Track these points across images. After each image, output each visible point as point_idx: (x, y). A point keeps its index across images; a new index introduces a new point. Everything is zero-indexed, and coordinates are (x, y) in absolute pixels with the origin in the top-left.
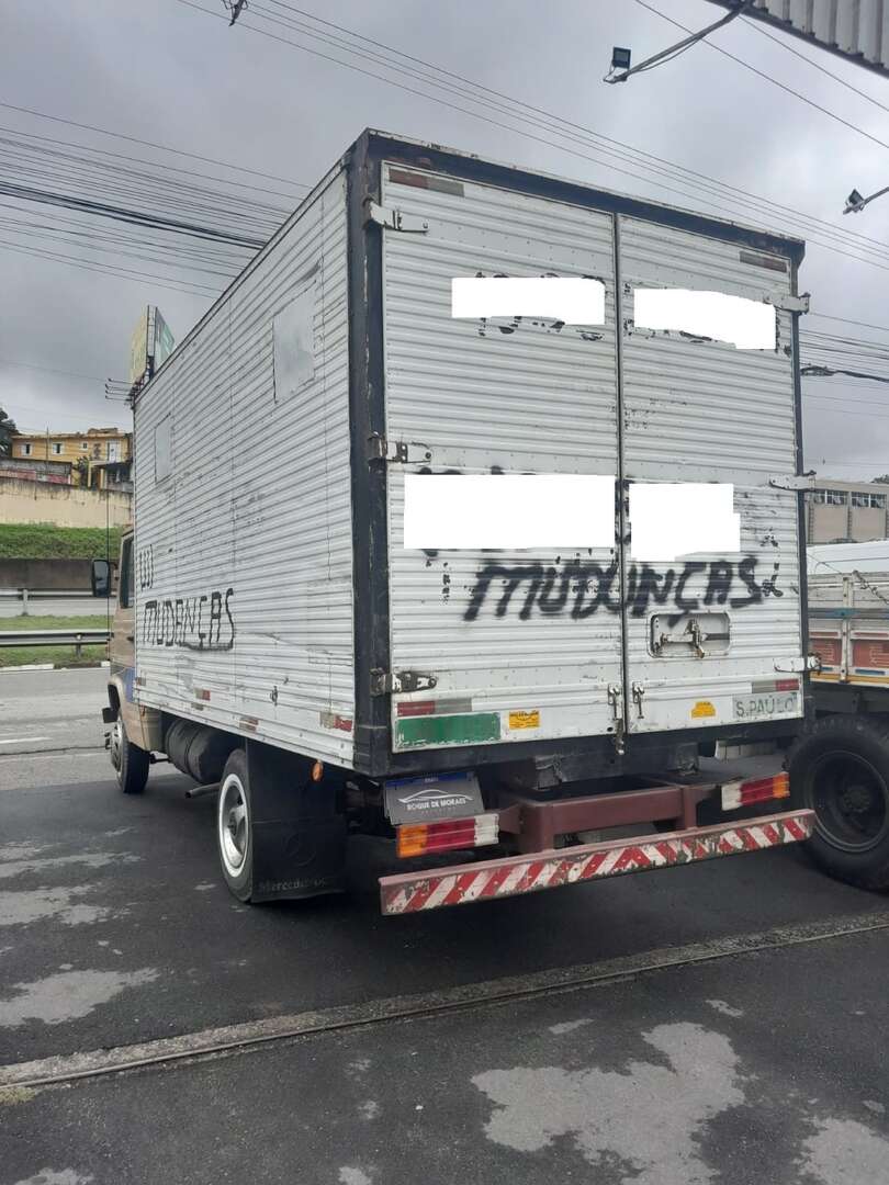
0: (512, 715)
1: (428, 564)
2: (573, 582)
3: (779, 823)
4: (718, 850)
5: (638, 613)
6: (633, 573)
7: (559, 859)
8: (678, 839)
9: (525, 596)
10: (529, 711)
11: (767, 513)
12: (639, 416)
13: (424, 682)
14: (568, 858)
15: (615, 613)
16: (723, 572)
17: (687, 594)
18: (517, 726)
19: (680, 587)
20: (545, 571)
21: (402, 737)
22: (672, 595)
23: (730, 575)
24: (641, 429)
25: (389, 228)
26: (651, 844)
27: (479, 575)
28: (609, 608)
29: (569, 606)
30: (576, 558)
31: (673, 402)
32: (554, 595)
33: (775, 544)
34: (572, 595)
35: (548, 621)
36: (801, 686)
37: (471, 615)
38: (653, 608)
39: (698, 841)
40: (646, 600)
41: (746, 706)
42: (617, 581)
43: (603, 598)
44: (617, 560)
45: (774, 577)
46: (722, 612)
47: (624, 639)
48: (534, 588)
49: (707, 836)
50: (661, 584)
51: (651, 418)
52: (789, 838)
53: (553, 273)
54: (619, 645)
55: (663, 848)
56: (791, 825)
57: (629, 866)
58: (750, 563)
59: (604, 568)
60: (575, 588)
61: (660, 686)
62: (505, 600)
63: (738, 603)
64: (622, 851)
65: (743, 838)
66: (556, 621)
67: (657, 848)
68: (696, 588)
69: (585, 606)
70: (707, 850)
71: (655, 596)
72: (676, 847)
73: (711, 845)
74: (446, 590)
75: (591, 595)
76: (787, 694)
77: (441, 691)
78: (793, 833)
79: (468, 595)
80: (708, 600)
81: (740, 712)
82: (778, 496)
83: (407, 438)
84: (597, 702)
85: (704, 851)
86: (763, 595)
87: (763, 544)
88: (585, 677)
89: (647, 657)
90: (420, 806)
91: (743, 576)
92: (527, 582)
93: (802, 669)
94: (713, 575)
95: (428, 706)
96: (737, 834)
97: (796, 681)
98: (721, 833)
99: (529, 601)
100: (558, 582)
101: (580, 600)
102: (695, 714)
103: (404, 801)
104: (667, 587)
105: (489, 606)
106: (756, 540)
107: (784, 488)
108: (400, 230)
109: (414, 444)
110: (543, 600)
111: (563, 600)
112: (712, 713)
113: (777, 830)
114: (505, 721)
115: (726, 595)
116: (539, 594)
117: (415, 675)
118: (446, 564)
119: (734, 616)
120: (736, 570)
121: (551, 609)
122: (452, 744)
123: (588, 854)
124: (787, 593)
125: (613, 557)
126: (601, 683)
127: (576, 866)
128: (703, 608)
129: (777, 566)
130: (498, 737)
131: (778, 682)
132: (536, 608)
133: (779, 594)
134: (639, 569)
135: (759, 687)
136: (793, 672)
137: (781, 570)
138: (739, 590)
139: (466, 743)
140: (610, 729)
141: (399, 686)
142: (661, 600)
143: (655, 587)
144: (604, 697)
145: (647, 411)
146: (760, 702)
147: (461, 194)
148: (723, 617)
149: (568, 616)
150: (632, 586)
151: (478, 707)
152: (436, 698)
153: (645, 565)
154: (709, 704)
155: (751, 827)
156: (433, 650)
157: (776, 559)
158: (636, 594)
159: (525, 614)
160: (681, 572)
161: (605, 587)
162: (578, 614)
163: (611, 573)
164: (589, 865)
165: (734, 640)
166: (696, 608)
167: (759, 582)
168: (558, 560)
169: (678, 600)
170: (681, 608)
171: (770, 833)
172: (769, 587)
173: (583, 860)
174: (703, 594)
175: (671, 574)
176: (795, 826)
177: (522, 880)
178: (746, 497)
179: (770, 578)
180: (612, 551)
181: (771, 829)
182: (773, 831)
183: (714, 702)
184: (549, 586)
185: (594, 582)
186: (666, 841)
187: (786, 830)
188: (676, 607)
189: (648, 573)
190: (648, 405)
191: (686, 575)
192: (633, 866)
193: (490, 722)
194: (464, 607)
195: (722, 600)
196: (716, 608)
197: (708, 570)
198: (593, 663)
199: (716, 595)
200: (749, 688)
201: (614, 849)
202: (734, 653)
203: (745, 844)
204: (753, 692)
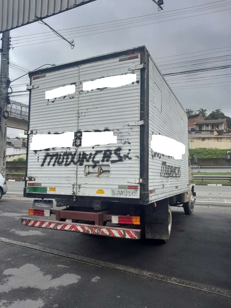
0: (50, 188)
1: (35, 154)
2: (65, 157)
3: (124, 231)
4: (100, 233)
5: (81, 164)
6: (80, 154)
7: (55, 223)
8: (87, 226)
9: (54, 161)
10: (53, 187)
11: (125, 134)
12: (83, 114)
13: (33, 179)
14: (57, 223)
15: (75, 165)
16: (108, 153)
17: (95, 159)
18: (51, 190)
19: (94, 157)
20: (59, 155)
21: (28, 190)
22: (91, 160)
23: (111, 154)
24: (84, 117)
25: (32, 89)
26: (79, 225)
27: (45, 156)
28: (74, 163)
29: (64, 163)
30: (66, 151)
32: (61, 160)
33: (129, 143)
34: (65, 160)
35: (59, 167)
36: (139, 188)
37: (42, 165)
38: (85, 163)
39: (93, 228)
40: (83, 161)
41: (116, 192)
42: (76, 157)
43: (72, 161)
44: (76, 151)
45: (128, 154)
46: (107, 164)
48: (56, 159)
49: (97, 228)
50: (88, 157)
51: (86, 114)
52: (127, 236)
53: (64, 85)
54: (76, 172)
55: (83, 228)
56: (129, 233)
57: (73, 230)
58: (119, 149)
59: (73, 153)
60: (66, 159)
61: (86, 184)
62: (50, 162)
63: (113, 162)
64: (71, 225)
65: (109, 232)
66: (61, 167)
67: (81, 227)
68: (99, 157)
69: (68, 163)
70: (96, 232)
71: (86, 160)
72: (87, 228)
73: (98, 231)
74: (38, 160)
75: (69, 160)
76: (134, 190)
77: (36, 181)
78: (130, 236)
79: (42, 161)
80: (103, 161)
81: (114, 194)
82: (131, 128)
83: (33, 129)
84: (69, 187)
85: (95, 232)
86: (123, 159)
87: (124, 144)
88: (67, 180)
89: (83, 176)
90: (38, 206)
91: (115, 153)
92: (55, 158)
93: (138, 182)
94: (105, 154)
95: (33, 184)
96: (107, 230)
97: (138, 186)
98: (102, 228)
99: (55, 162)
100: (62, 157)
101: (67, 161)
102: (98, 193)
103: (36, 204)
104: (90, 158)
105: (46, 163)
106: (121, 143)
107: (133, 126)
108: (34, 89)
109: (34, 130)
110: (58, 162)
111: (63, 161)
112: (103, 193)
113: (123, 233)
114: (48, 189)
115: (109, 159)
116: (57, 160)
117: (32, 177)
118: (38, 154)
119: (112, 165)
120: (113, 152)
121: (60, 164)
122: (37, 193)
123: (62, 224)
124: (133, 158)
125: (75, 150)
126: (71, 182)
127: (59, 226)
128: (101, 163)
129: (130, 150)
130: (46, 193)
131: (129, 186)
132: (56, 163)
133: (130, 159)
134: (82, 153)
135: (120, 187)
136: (135, 183)
137: (131, 151)
138: (114, 157)
139: (40, 193)
140: (72, 194)
141: (28, 180)
142: (88, 161)
143: (86, 158)
144: (71, 186)
146: (122, 191)
147: (45, 77)
148: (108, 165)
149: (64, 165)
150: (80, 158)
151: (43, 185)
152: (35, 183)
153: (83, 152)
154: (102, 190)
155: (113, 229)
156: (35, 172)
157: (130, 148)
158: (80, 159)
159: (54, 165)
160: (94, 153)
161: (73, 158)
162: (66, 165)
163: (75, 154)
164: (63, 226)
165: (112, 172)
166: (98, 163)
167: (122, 155)
168: (62, 152)
169: (93, 161)
170: (94, 163)
171: (119, 233)
172: (126, 156)
173: (61, 225)
174: (101, 159)
175: (91, 154)
176: (130, 233)
177: (47, 225)
178: (118, 130)
179: (127, 154)
180: (75, 149)
182: (121, 233)
183: (104, 190)
184: (60, 158)
185: (70, 157)
186: (83, 226)
187: (126, 233)
188: (92, 163)
189: (84, 154)
190: (86, 111)
191: (96, 154)
192: (74, 230)
193: (45, 189)
194: (41, 163)
195: (108, 161)
196: (105, 163)
197: (103, 152)
198: (69, 177)
199: (105, 159)
200: (117, 187)
201: (69, 224)
202: (111, 176)
203: (110, 234)
204: (119, 188)
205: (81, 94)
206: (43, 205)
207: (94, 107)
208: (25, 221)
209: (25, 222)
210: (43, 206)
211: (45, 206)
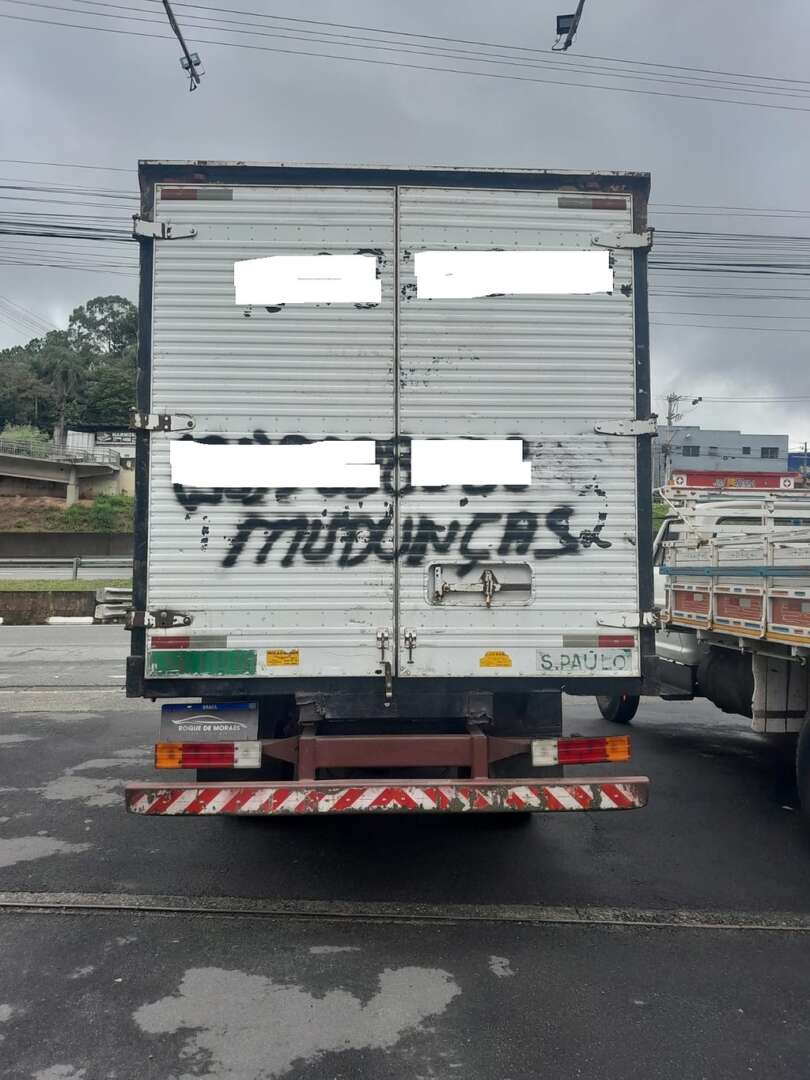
0: (269, 653)
1: (188, 517)
2: (340, 533)
3: (593, 787)
4: (506, 805)
5: (414, 562)
6: (408, 525)
7: (307, 789)
8: (452, 786)
9: (288, 546)
10: (288, 651)
11: (586, 461)
12: (418, 375)
13: (180, 620)
14: (318, 789)
15: (389, 562)
16: (523, 523)
17: (473, 545)
18: (272, 663)
19: (467, 538)
20: (310, 523)
21: (154, 666)
22: (456, 545)
23: (533, 526)
24: (421, 387)
25: (158, 238)
26: (417, 787)
27: (239, 526)
28: (381, 557)
29: (336, 555)
30: (344, 510)
31: (461, 358)
32: (319, 544)
33: (601, 493)
34: (339, 545)
35: (312, 568)
36: (637, 643)
37: (229, 562)
38: (432, 557)
39: (477, 791)
40: (423, 550)
41: (556, 659)
42: (390, 532)
43: (374, 547)
44: (391, 512)
45: (599, 528)
46: (522, 562)
47: (396, 586)
48: (298, 538)
49: (490, 788)
50: (442, 535)
51: (433, 375)
52: (607, 802)
53: (324, 252)
54: (392, 592)
55: (432, 793)
56: (611, 791)
57: (390, 805)
58: (565, 512)
59: (376, 519)
60: (343, 539)
61: (438, 633)
62: (266, 549)
63: (542, 554)
64: (382, 790)
65: (539, 795)
66: (320, 569)
67: (426, 792)
68: (488, 538)
69: (353, 555)
70: (490, 802)
71: (435, 546)
72: (450, 794)
73: (495, 797)
74: (205, 540)
75: (360, 545)
76: (619, 651)
77: (196, 629)
78: (615, 800)
79: (227, 544)
80: (503, 551)
81: (548, 665)
82: (606, 443)
83: (171, 410)
84: (363, 646)
85: (486, 802)
86: (581, 546)
87: (582, 493)
88: (352, 621)
89: (424, 604)
90: (191, 729)
91: (551, 526)
92: (290, 533)
93: (637, 624)
94: (510, 526)
95: (183, 641)
96: (532, 790)
97: (632, 637)
98: (511, 787)
99: (293, 549)
100: (324, 533)
101: (348, 549)
102: (484, 663)
103: (175, 722)
104: (451, 538)
105: (249, 553)
106: (572, 489)
107: (615, 434)
108: (169, 238)
109: (177, 415)
110: (307, 550)
111: (329, 549)
112: (507, 663)
113: (590, 794)
114: (262, 658)
115: (527, 546)
116: (302, 544)
117: (171, 614)
118: (205, 518)
119: (537, 567)
120: (542, 521)
121: (316, 558)
122: (205, 676)
123: (342, 788)
124: (615, 544)
125: (387, 509)
126: (370, 628)
127: (327, 797)
128: (496, 559)
129: (603, 516)
130: (253, 671)
131: (601, 637)
132: (299, 557)
133: (605, 545)
134: (416, 521)
135: (571, 641)
136: (625, 627)
137: (608, 520)
138: (546, 539)
139: (220, 676)
140: (378, 672)
141: (153, 622)
142: (442, 549)
143: (435, 538)
144: (372, 641)
145: (429, 370)
146: (576, 656)
147: (230, 199)
148: (525, 567)
149: (335, 564)
150: (407, 537)
151: (232, 644)
152: (188, 634)
153: (423, 516)
154: (503, 654)
155: (553, 786)
156: (189, 592)
157: (603, 509)
158: (411, 544)
159: (287, 562)
160: (469, 523)
161: (376, 537)
162: (344, 562)
163: (385, 524)
164: (343, 798)
165: (536, 592)
166: (487, 558)
167: (575, 532)
168: (324, 513)
169: (464, 550)
170: (467, 558)
171: (579, 794)
172: (591, 538)
173: (337, 792)
174: (497, 544)
175: (455, 526)
176: (617, 791)
177: (267, 802)
178: (560, 446)
179: (592, 529)
180: (386, 504)
181: (581, 792)
182: (586, 796)
183: (507, 651)
184: (314, 537)
185: (364, 532)
186: (436, 787)
187: (602, 794)
188: (461, 557)
189: (427, 525)
190: (430, 363)
191: (474, 526)
192: (395, 805)
193: (247, 658)
194: (223, 555)
195: (521, 551)
196: (513, 558)
197: (504, 521)
198: (360, 608)
199: (514, 545)
200: (561, 641)
201: (372, 787)
202: (537, 604)
203: (544, 803)
204: (566, 645)
205: (409, 298)
206: (212, 725)
207: (464, 352)
208: (145, 797)
209: (150, 801)
210: (215, 728)
211: (226, 728)
